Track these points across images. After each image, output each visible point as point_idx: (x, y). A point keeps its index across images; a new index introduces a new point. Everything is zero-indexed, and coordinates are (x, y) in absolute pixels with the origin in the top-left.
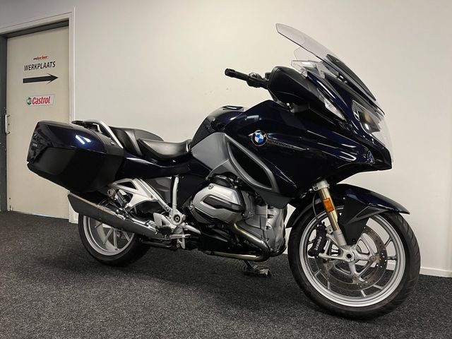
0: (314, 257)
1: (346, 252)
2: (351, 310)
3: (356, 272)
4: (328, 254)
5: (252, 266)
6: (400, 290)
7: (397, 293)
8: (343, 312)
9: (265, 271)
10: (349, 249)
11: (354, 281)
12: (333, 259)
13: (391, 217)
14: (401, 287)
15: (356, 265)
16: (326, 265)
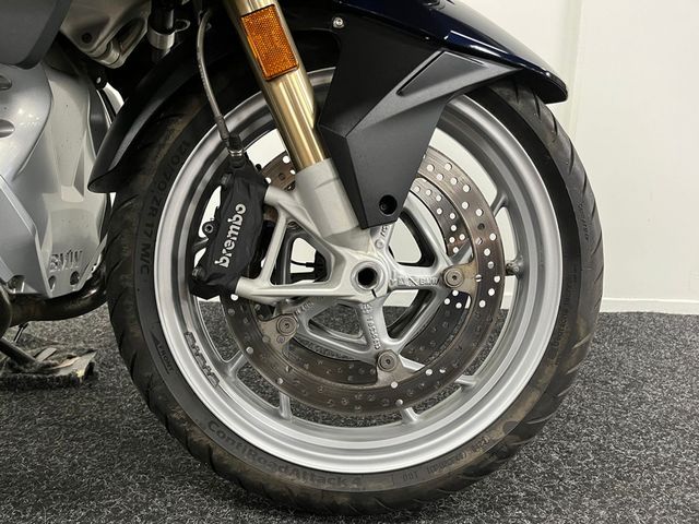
0: (217, 299)
1: (355, 258)
2: (372, 487)
3: (387, 340)
4: (276, 278)
5: (28, 353)
6: (544, 381)
7: (535, 396)
8: (343, 500)
9: (78, 366)
10: (365, 248)
11: (382, 375)
12: (297, 300)
13: (518, 105)
14: (550, 372)
15: (387, 310)
16: (268, 328)
